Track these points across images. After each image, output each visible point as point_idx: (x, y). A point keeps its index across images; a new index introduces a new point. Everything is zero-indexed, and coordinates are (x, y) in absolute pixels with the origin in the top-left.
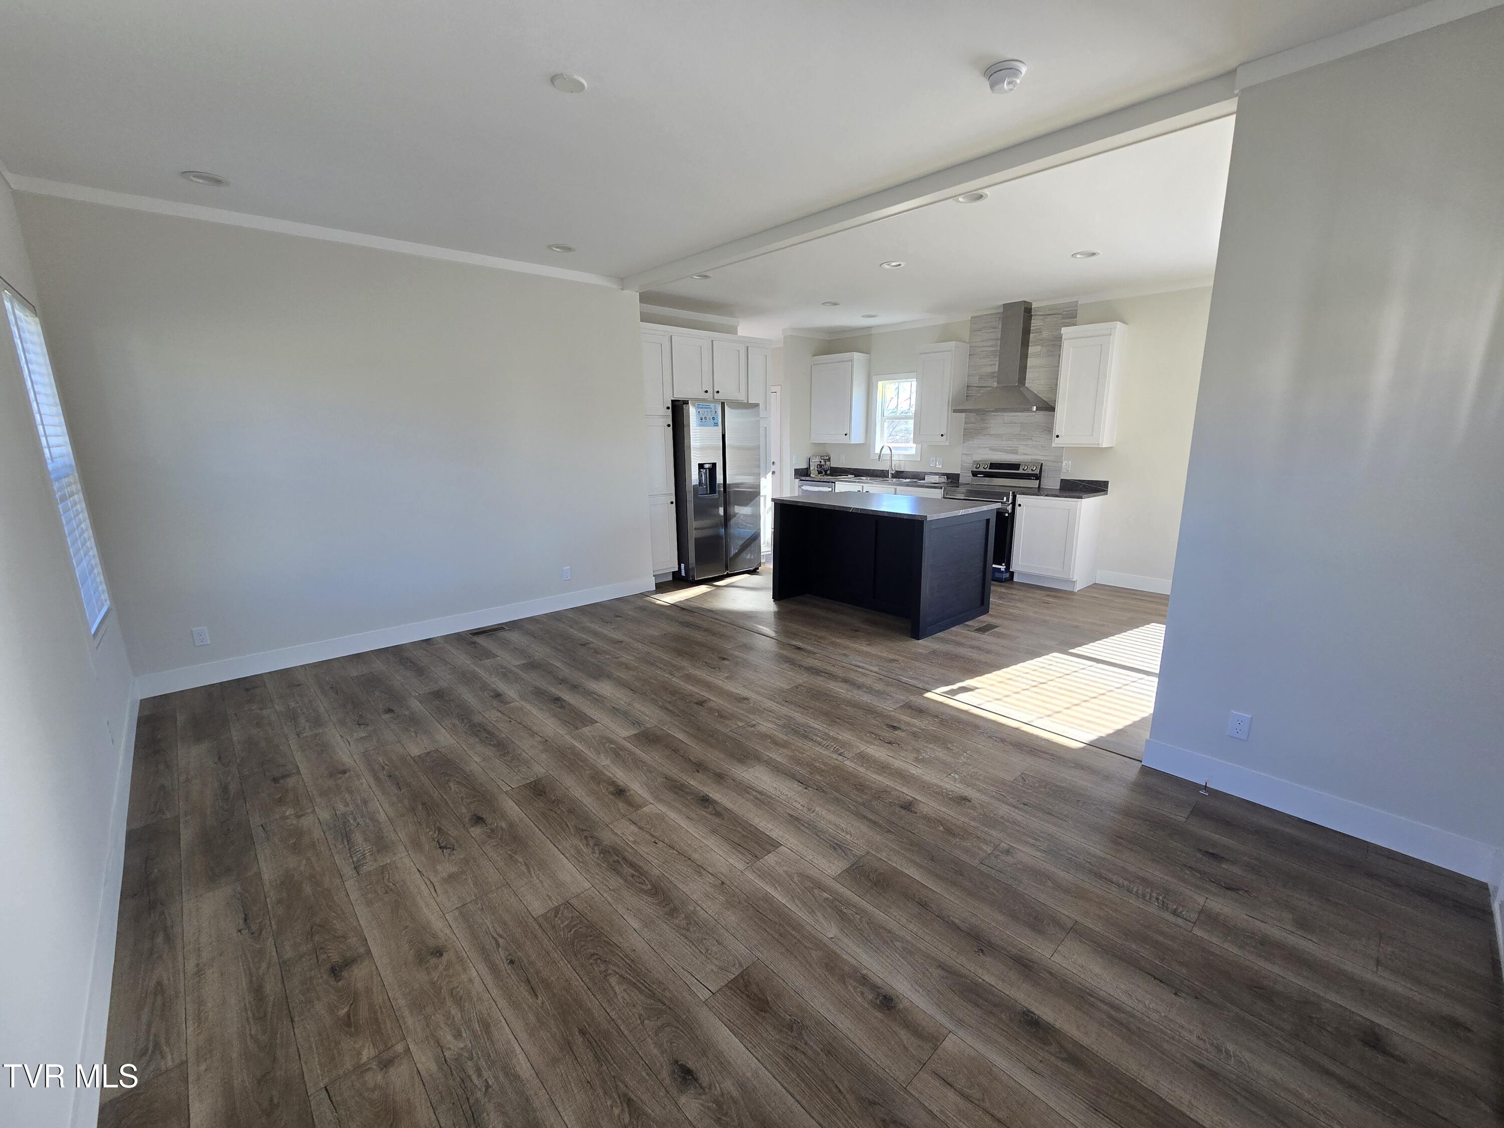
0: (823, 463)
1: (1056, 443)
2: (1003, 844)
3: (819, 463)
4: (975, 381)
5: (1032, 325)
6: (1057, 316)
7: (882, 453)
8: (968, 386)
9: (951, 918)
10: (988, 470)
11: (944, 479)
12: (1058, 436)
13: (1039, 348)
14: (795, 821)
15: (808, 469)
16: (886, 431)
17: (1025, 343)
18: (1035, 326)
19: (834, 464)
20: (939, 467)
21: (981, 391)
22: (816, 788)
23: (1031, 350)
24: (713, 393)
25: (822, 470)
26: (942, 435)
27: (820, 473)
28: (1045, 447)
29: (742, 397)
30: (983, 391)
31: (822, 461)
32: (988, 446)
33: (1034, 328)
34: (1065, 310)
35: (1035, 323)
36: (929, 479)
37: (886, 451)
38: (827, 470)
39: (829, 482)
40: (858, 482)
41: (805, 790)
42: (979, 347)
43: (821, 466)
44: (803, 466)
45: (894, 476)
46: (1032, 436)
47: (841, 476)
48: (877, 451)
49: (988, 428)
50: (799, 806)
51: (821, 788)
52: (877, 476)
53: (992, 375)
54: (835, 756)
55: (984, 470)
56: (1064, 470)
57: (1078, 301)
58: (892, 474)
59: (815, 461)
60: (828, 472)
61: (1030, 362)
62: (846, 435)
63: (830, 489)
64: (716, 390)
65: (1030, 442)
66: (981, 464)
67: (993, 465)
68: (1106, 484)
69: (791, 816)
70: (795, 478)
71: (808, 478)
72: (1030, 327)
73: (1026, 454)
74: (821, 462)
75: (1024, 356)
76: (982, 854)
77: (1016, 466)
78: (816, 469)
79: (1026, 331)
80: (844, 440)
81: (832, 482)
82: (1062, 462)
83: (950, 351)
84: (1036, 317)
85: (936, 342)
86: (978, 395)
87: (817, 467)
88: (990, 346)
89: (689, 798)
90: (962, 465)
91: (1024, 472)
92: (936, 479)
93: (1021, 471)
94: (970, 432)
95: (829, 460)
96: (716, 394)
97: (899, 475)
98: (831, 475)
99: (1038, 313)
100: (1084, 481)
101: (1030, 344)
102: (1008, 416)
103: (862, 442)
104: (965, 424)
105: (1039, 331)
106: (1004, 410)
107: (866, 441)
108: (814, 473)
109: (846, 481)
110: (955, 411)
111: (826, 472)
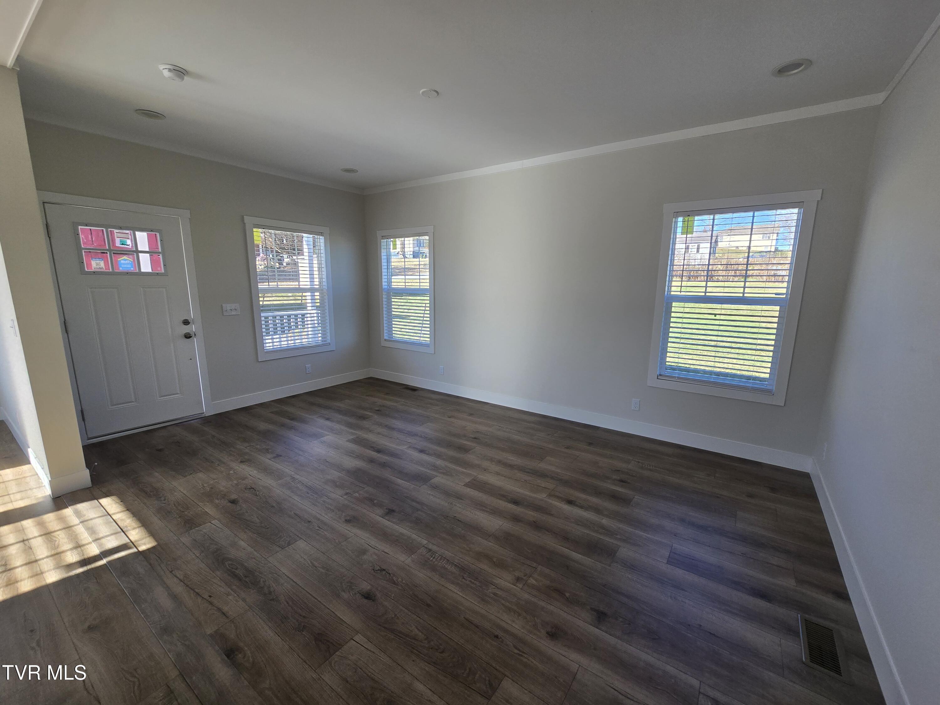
2: (521, 586)
9: (550, 534)
14: (459, 497)
22: (448, 518)
41: (455, 515)
50: (458, 505)
51: (445, 518)
54: (434, 548)
69: (462, 499)
76: (535, 576)
89: (526, 503)
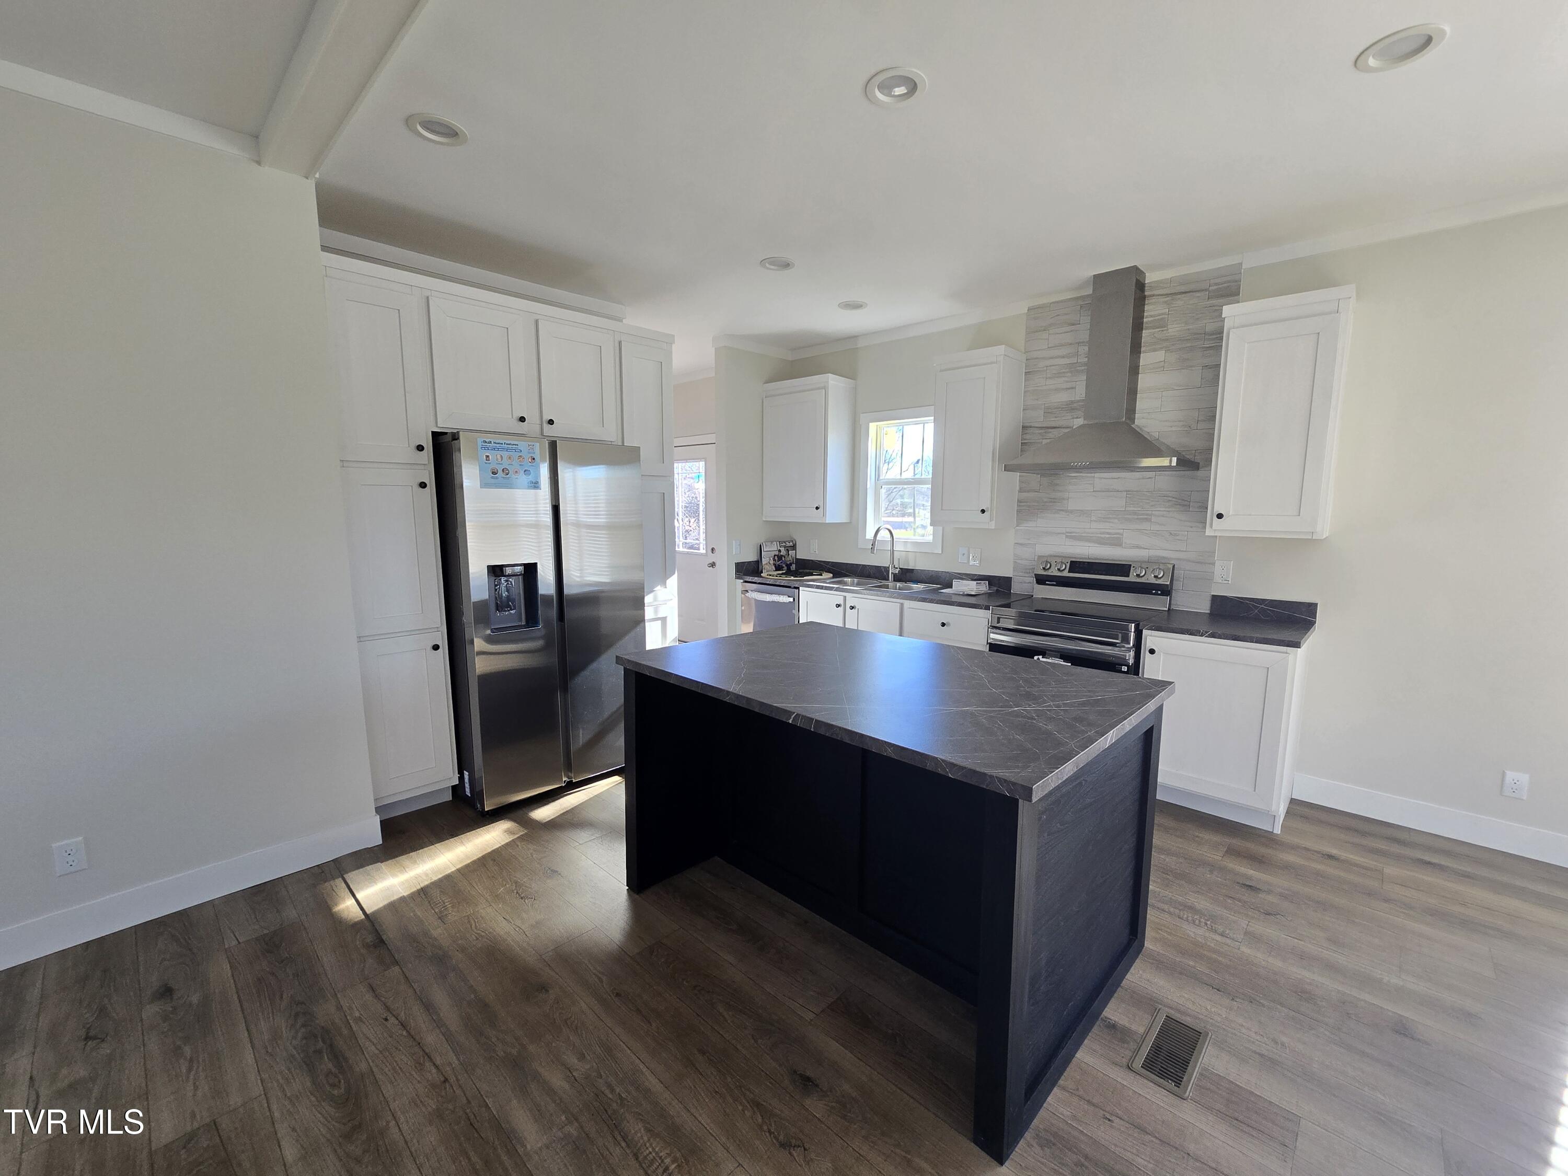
0: (783, 552)
1: (1215, 528)
3: (777, 553)
4: (1038, 417)
5: (1145, 314)
6: (1198, 294)
7: (878, 538)
8: (1024, 427)
10: (1066, 574)
11: (984, 587)
12: (1220, 516)
13: (1160, 355)
15: (758, 563)
16: (883, 504)
17: (1136, 348)
18: (1151, 316)
19: (802, 555)
20: (975, 566)
21: (1050, 435)
23: (1146, 359)
24: (542, 425)
25: (781, 564)
26: (983, 511)
27: (778, 568)
28: (1176, 535)
29: (610, 434)
30: (1055, 433)
31: (782, 549)
32: (1064, 530)
33: (1150, 319)
34: (1212, 281)
35: (1152, 310)
36: (961, 586)
37: (884, 535)
38: (791, 564)
39: (789, 587)
40: (837, 589)
42: (1044, 358)
43: (780, 557)
44: (751, 557)
45: (897, 578)
46: (1151, 515)
47: (812, 575)
48: (870, 535)
49: (1064, 499)
52: (869, 576)
53: (1070, 407)
55: (1059, 574)
56: (1217, 578)
57: (1241, 264)
58: (895, 575)
59: (770, 551)
60: (793, 567)
61: (1144, 381)
62: (817, 508)
63: (791, 599)
64: (547, 417)
65: (1146, 526)
66: (1053, 564)
67: (1075, 566)
68: (1311, 609)
70: (737, 578)
71: (756, 579)
72: (1143, 317)
73: (1138, 547)
74: (780, 551)
75: (1134, 370)
77: (1124, 569)
78: (772, 562)
79: (1138, 326)
80: (815, 517)
81: (795, 588)
82: (1214, 564)
83: (996, 363)
84: (1153, 300)
85: (968, 350)
86: (1045, 441)
87: (774, 560)
88: (1063, 357)
90: (1015, 562)
91: (1139, 580)
92: (971, 587)
93: (1132, 578)
94: (1029, 506)
95: (794, 547)
96: (546, 427)
97: (906, 575)
98: (795, 574)
99: (1156, 292)
100: (1263, 601)
101: (1142, 349)
102: (1103, 479)
103: (848, 521)
104: (1020, 491)
105: (1161, 324)
106: (1095, 467)
107: (851, 520)
108: (768, 571)
109: (818, 587)
110: (1007, 468)
111: (789, 566)
